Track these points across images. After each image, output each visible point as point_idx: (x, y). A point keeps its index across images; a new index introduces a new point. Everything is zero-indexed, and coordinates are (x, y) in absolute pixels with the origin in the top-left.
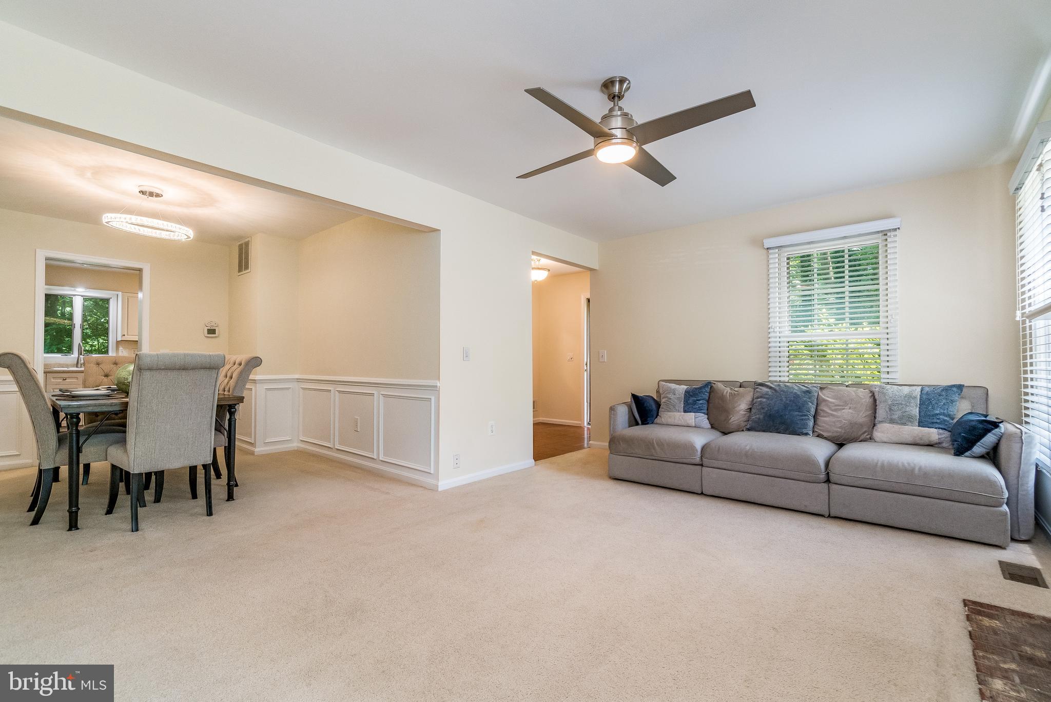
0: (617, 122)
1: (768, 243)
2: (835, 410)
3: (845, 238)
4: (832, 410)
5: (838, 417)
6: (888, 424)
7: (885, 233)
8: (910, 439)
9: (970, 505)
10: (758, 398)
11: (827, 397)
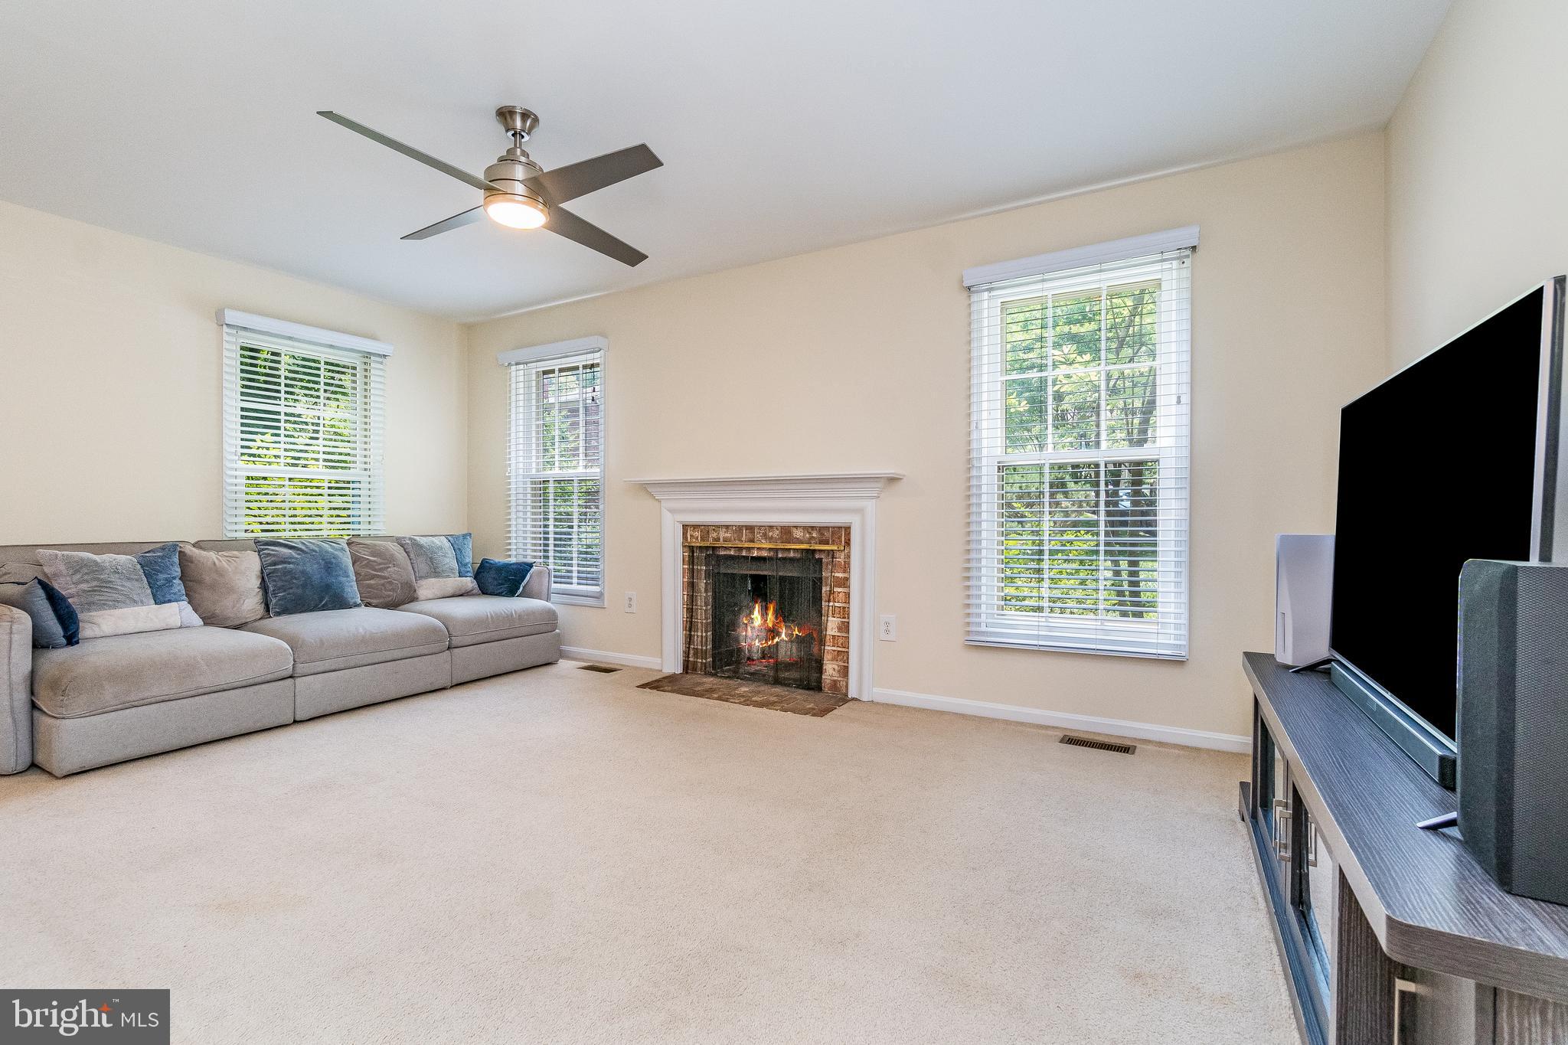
0: (520, 172)
1: (231, 317)
2: (380, 570)
3: (331, 346)
4: (375, 570)
5: (384, 578)
6: (433, 579)
7: (368, 355)
8: (450, 591)
9: (512, 640)
10: (271, 565)
11: (364, 554)
